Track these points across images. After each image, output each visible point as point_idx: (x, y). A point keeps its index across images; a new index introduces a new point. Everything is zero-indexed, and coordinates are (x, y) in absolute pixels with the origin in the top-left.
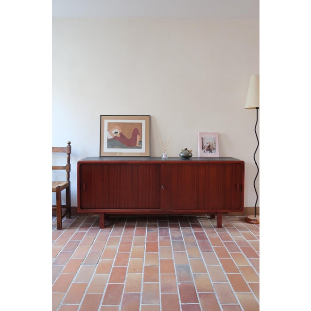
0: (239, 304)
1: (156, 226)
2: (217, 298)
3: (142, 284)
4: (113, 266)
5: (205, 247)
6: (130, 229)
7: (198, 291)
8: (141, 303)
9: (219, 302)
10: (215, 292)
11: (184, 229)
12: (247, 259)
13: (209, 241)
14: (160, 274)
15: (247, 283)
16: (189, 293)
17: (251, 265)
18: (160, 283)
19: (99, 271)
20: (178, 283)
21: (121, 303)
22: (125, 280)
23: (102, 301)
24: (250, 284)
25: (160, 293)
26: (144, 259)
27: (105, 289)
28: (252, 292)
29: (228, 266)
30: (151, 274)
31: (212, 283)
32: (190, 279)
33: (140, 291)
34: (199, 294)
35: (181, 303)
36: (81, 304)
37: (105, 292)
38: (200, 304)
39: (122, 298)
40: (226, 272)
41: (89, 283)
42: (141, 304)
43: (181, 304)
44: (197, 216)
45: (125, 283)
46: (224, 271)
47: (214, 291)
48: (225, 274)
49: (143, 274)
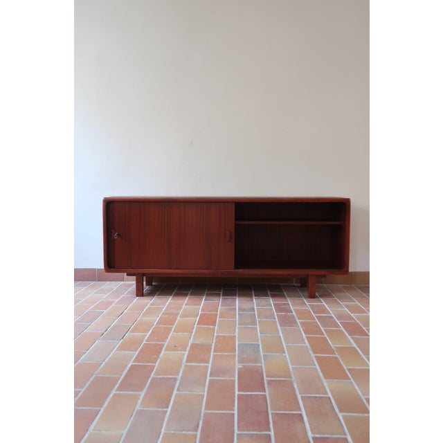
0: (330, 395)
1: (218, 295)
2: (296, 386)
3: (183, 366)
4: (144, 342)
5: (287, 321)
6: (181, 298)
7: (267, 377)
8: (176, 390)
9: (297, 392)
10: (293, 378)
11: (259, 300)
12: (349, 337)
13: (294, 314)
14: (212, 353)
15: (345, 368)
16: (252, 379)
17: (355, 345)
18: (210, 365)
19: (122, 348)
20: (238, 366)
21: (145, 390)
22: (159, 360)
23: (116, 387)
24: (349, 370)
25: (208, 378)
26: (193, 334)
27: (126, 371)
28: (352, 381)
29: (319, 345)
30: (198, 352)
31: (290, 366)
32: (257, 360)
33: (178, 375)
34: (268, 381)
35: (239, 391)
36: (84, 389)
37: (124, 374)
38: (267, 394)
39: (148, 383)
40: (314, 353)
41: (104, 363)
42: (175, 392)
43: (237, 393)
44: (281, 284)
45: (157, 364)
46: (311, 352)
47: (291, 378)
48: (313, 355)
49: (187, 352)
